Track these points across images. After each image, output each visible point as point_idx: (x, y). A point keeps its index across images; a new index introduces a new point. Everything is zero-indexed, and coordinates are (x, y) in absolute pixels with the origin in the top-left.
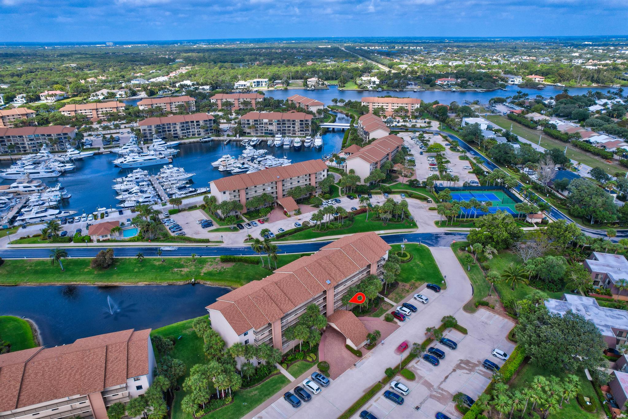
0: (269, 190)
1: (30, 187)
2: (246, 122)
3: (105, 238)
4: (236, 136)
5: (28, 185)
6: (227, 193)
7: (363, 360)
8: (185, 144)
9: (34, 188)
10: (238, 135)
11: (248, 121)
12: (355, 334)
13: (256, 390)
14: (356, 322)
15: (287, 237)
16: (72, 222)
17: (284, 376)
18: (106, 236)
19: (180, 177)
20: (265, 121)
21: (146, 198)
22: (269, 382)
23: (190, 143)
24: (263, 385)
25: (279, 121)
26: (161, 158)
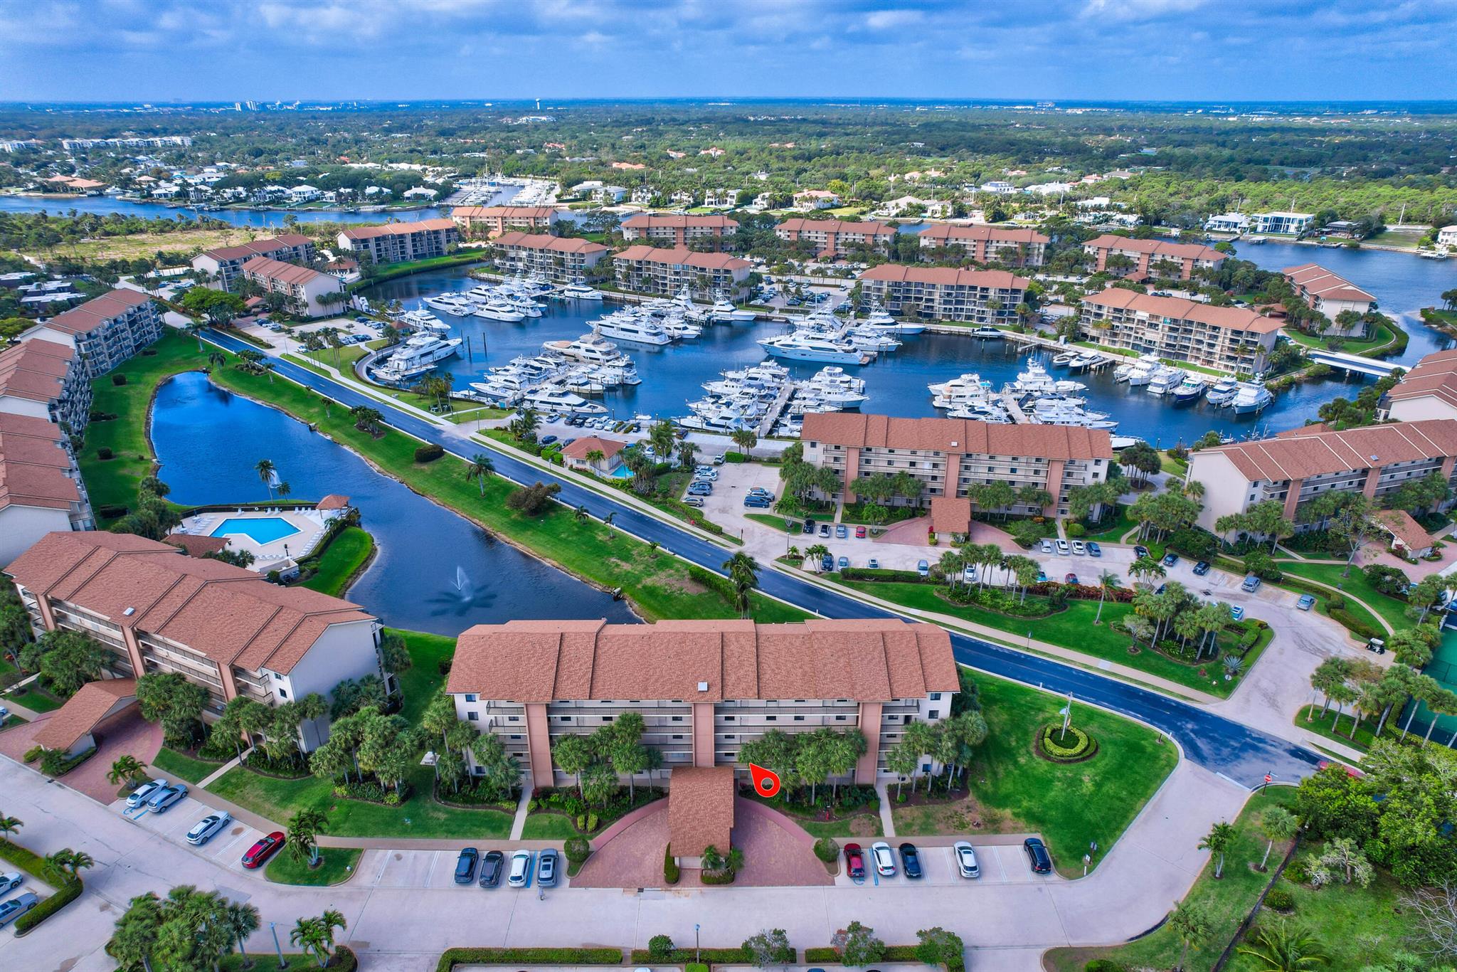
0: (925, 468)
1: (593, 351)
2: (1094, 310)
3: (581, 466)
4: (1057, 339)
5: (592, 347)
6: (820, 447)
7: (667, 894)
8: (938, 333)
9: (598, 355)
10: (1062, 338)
11: (1100, 307)
12: (694, 828)
13: (447, 812)
14: (721, 808)
15: (868, 584)
16: (581, 425)
17: (512, 822)
18: (583, 462)
19: (832, 398)
20: (1142, 315)
21: (723, 418)
22: (477, 814)
23: (951, 334)
24: (465, 813)
25: (1175, 321)
26: (846, 351)
